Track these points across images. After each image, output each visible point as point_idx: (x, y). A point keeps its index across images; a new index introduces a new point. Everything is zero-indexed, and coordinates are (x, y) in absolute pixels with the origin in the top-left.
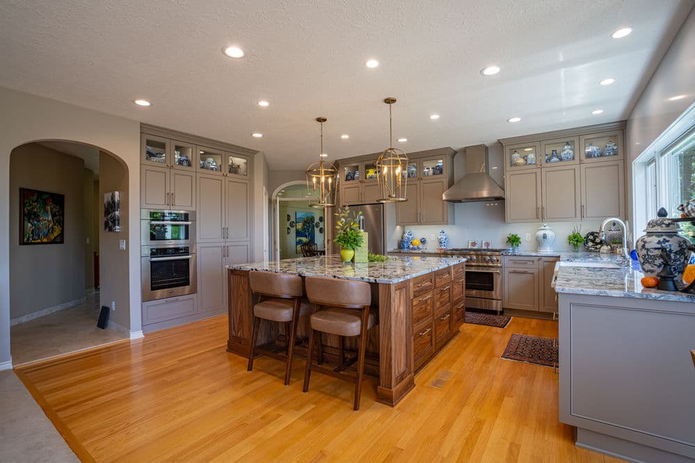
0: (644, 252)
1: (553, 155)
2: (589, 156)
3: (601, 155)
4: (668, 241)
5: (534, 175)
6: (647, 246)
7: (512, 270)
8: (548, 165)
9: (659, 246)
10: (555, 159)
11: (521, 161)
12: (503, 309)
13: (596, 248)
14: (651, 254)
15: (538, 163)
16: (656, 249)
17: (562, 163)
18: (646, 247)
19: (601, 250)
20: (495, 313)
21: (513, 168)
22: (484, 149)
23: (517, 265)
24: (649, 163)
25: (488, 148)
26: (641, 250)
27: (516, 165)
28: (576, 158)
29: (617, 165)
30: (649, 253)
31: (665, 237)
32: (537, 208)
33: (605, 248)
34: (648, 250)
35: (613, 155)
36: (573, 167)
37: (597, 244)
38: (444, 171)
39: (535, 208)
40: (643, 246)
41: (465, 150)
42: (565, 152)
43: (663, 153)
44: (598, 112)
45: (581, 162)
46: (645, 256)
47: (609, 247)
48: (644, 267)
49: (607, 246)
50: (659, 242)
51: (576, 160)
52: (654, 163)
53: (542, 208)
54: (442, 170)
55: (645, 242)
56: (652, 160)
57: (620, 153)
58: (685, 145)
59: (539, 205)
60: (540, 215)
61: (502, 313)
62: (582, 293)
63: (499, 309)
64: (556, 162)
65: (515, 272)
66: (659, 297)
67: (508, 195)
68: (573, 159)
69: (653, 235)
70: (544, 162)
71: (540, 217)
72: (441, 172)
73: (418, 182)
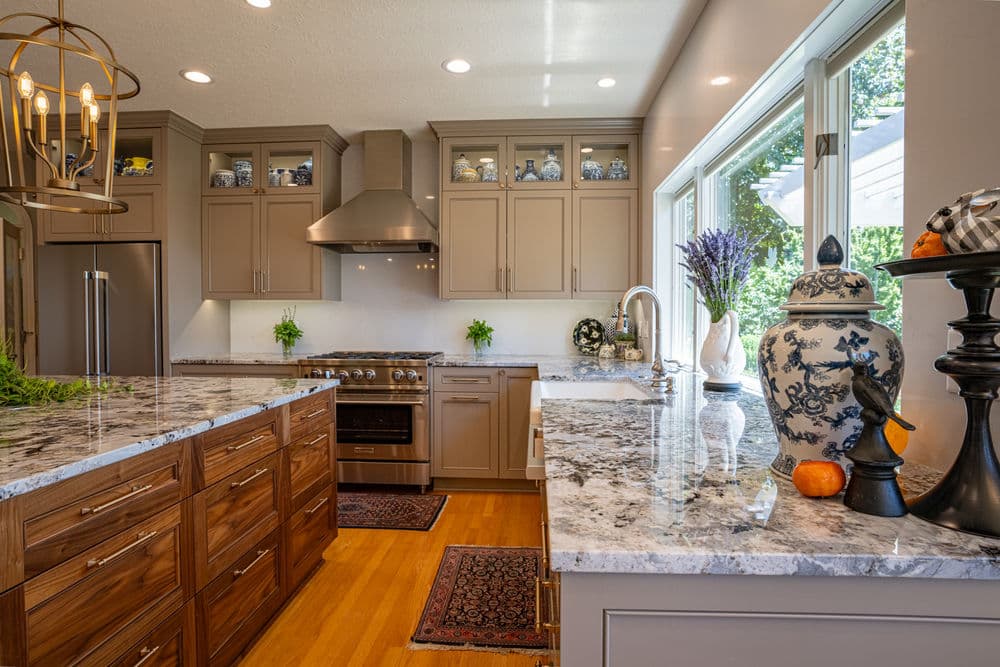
0: (797, 375)
1: (527, 171)
2: (587, 176)
3: (605, 177)
4: (864, 341)
5: (495, 202)
6: (807, 356)
7: (450, 396)
8: (518, 185)
9: (842, 357)
10: (530, 176)
11: (471, 173)
12: (432, 479)
13: (593, 349)
14: (818, 384)
15: (503, 180)
16: (834, 366)
17: (542, 185)
18: (805, 360)
19: (601, 353)
20: (415, 490)
21: (458, 186)
22: (401, 142)
23: (459, 387)
24: (678, 195)
25: (409, 140)
26: (786, 369)
27: (462, 179)
28: (566, 178)
29: (629, 198)
30: (812, 380)
31: (851, 327)
32: (498, 271)
33: (607, 350)
34: (808, 369)
35: (624, 179)
36: (560, 194)
37: (594, 341)
38: (315, 179)
39: (494, 268)
40: (796, 357)
41: (363, 138)
42: (548, 167)
43: (708, 169)
44: (607, 83)
45: (574, 188)
46: (799, 390)
47: (613, 346)
48: (790, 422)
49: (610, 344)
50: (842, 345)
51: (567, 183)
52: (693, 190)
53: (507, 271)
54: (311, 175)
55: (801, 345)
56: (691, 184)
57: (633, 176)
58: (751, 149)
59: (502, 266)
60: (503, 285)
61: (430, 488)
62: (651, 568)
63: (425, 482)
64: (533, 181)
65: (455, 401)
66: (910, 567)
67: (444, 242)
68: (562, 179)
69: (816, 322)
70: (511, 179)
71: (503, 288)
72: (309, 182)
73: (255, 200)
